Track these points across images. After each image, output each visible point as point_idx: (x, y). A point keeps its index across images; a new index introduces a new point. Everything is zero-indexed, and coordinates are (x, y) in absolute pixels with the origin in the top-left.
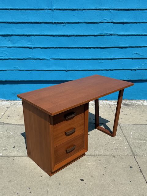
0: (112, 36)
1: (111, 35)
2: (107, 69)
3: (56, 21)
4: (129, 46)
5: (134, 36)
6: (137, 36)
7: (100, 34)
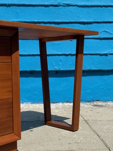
0: (70, 7)
1: (69, 5)
2: (66, 53)
4: (94, 21)
5: (100, 8)
6: (104, 8)
7: (52, 4)
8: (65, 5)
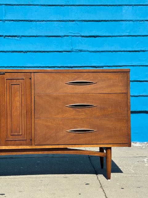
0: (82, 52)
3: (8, 35)
4: (105, 65)
5: (110, 53)
6: (114, 53)
8: (78, 51)
